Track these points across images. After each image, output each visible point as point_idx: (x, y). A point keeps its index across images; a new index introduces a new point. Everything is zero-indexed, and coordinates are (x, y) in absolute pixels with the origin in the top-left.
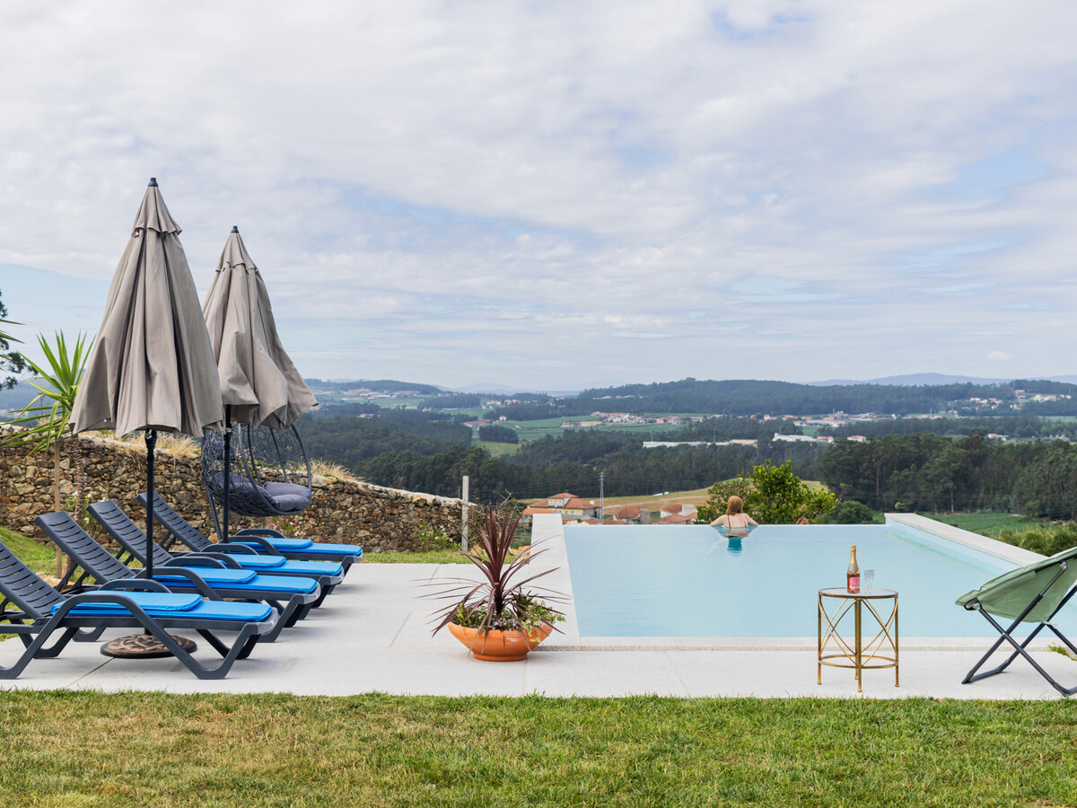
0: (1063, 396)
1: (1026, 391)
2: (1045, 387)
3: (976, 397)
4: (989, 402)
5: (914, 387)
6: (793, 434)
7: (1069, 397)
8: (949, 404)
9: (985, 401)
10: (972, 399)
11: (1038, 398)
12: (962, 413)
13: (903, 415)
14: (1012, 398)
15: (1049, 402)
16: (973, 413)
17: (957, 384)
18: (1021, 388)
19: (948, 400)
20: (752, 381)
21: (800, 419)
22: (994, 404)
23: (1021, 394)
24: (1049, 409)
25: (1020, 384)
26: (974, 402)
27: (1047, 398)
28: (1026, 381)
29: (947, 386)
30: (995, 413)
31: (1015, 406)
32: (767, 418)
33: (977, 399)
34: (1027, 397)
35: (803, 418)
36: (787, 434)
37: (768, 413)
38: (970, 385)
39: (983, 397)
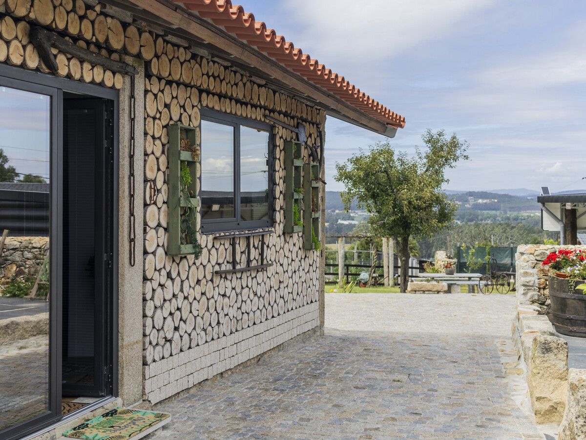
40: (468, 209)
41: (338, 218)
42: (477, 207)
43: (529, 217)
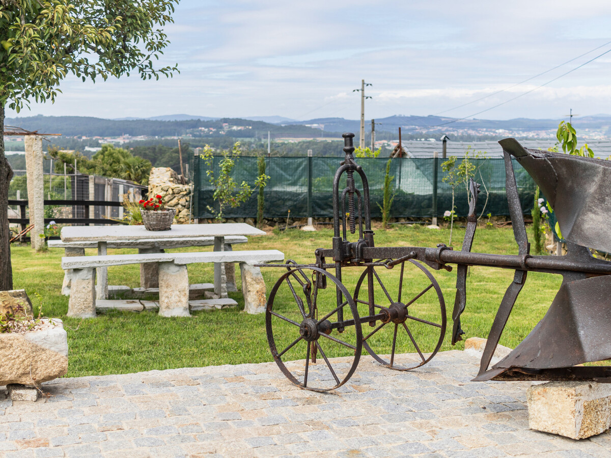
0: (247, 127)
1: (229, 124)
2: (238, 122)
3: (202, 127)
4: (209, 130)
5: (169, 121)
6: (96, 147)
7: (250, 128)
8: (188, 131)
9: (206, 130)
10: (200, 128)
11: (235, 128)
12: (194, 136)
13: (162, 137)
14: (221, 128)
15: (240, 130)
16: (200, 136)
17: (192, 120)
18: (226, 123)
19: (187, 128)
20: (77, 117)
21: (103, 139)
22: (211, 131)
23: (226, 126)
24: (239, 134)
25: (226, 120)
26: (201, 130)
27: (239, 128)
28: (229, 119)
29: (187, 121)
30: (211, 136)
31: (223, 132)
32: (84, 138)
33: (203, 128)
34: (229, 127)
35: (105, 138)
36: (93, 147)
37: (85, 135)
38: (199, 120)
39: (206, 127)
40: (222, 136)
41: (84, 144)
42: (231, 134)
43: (283, 144)
